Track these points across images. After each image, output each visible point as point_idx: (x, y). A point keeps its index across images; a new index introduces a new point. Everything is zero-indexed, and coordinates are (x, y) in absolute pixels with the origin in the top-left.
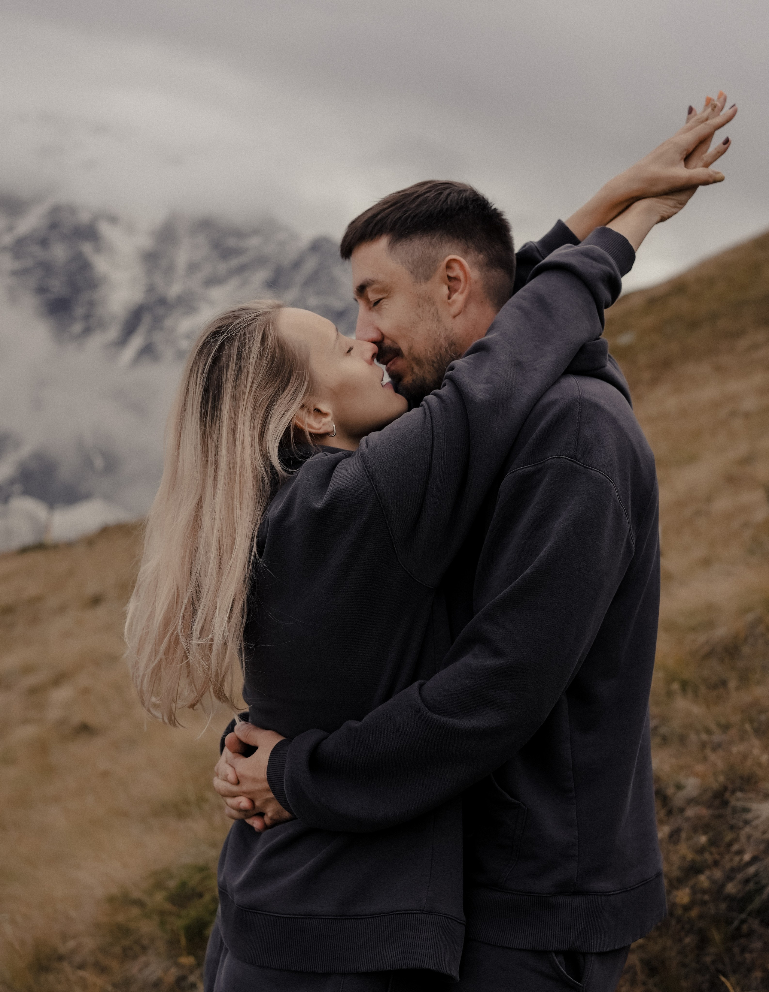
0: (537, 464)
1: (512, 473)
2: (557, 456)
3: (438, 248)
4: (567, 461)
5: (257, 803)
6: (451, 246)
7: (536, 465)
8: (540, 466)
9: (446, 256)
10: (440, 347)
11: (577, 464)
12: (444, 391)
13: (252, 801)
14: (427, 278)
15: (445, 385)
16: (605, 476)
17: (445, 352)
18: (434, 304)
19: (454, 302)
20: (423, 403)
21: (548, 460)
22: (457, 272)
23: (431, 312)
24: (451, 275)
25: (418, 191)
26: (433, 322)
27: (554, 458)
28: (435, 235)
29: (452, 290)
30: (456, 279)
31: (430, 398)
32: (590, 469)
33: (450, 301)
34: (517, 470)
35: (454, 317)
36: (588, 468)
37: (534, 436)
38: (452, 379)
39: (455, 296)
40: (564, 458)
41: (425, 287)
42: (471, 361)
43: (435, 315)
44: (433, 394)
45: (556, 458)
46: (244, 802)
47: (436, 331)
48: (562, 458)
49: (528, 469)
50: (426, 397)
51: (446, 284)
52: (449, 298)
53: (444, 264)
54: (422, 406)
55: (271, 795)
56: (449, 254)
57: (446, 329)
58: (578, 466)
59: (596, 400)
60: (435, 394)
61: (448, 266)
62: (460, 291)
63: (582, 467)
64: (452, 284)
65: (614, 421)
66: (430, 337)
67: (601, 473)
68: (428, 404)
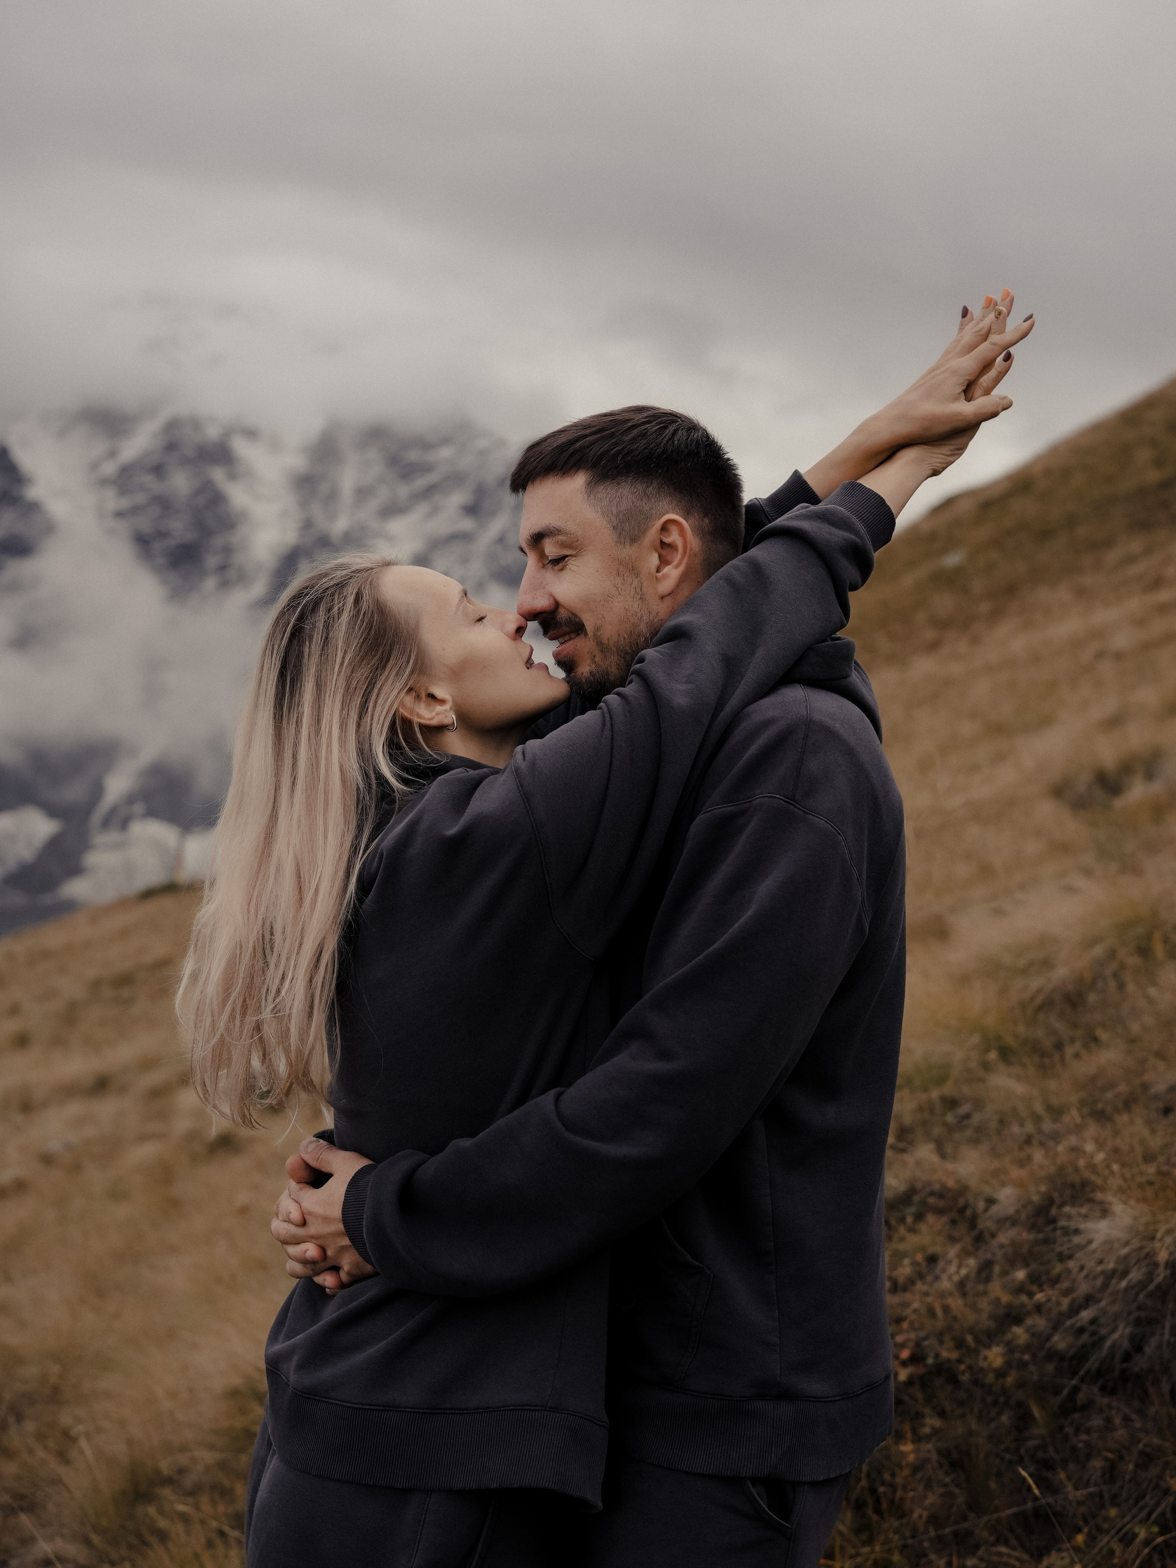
0: (742, 804)
1: (706, 812)
2: (768, 795)
3: (653, 500)
4: (782, 802)
5: (330, 1253)
6: (671, 501)
7: (739, 804)
8: (746, 805)
9: (664, 515)
10: (639, 635)
11: (796, 807)
12: (628, 690)
13: (323, 1250)
14: (634, 540)
15: (631, 682)
16: (832, 826)
17: (643, 642)
18: (637, 575)
19: (665, 576)
20: (602, 704)
21: (757, 799)
22: (674, 537)
23: (633, 586)
24: (667, 540)
25: (633, 419)
26: (635, 599)
27: (764, 797)
28: (651, 484)
29: (664, 562)
30: (671, 546)
31: (611, 698)
32: (812, 815)
33: (659, 575)
34: (713, 810)
35: (662, 598)
36: (809, 814)
37: (740, 763)
38: (639, 674)
39: (666, 570)
40: (778, 798)
41: (627, 551)
42: (667, 651)
43: (638, 591)
44: (615, 694)
45: (767, 796)
46: (311, 1250)
47: (636, 613)
48: (775, 797)
49: (729, 809)
50: (606, 697)
51: (657, 551)
52: (658, 571)
53: (659, 524)
54: (600, 708)
55: (346, 1241)
56: (667, 513)
57: (650, 613)
58: (796, 809)
59: (829, 722)
60: (617, 694)
61: (664, 528)
62: (675, 563)
63: (802, 813)
64: (664, 552)
65: (850, 753)
66: (628, 619)
67: (826, 822)
68: (608, 706)
